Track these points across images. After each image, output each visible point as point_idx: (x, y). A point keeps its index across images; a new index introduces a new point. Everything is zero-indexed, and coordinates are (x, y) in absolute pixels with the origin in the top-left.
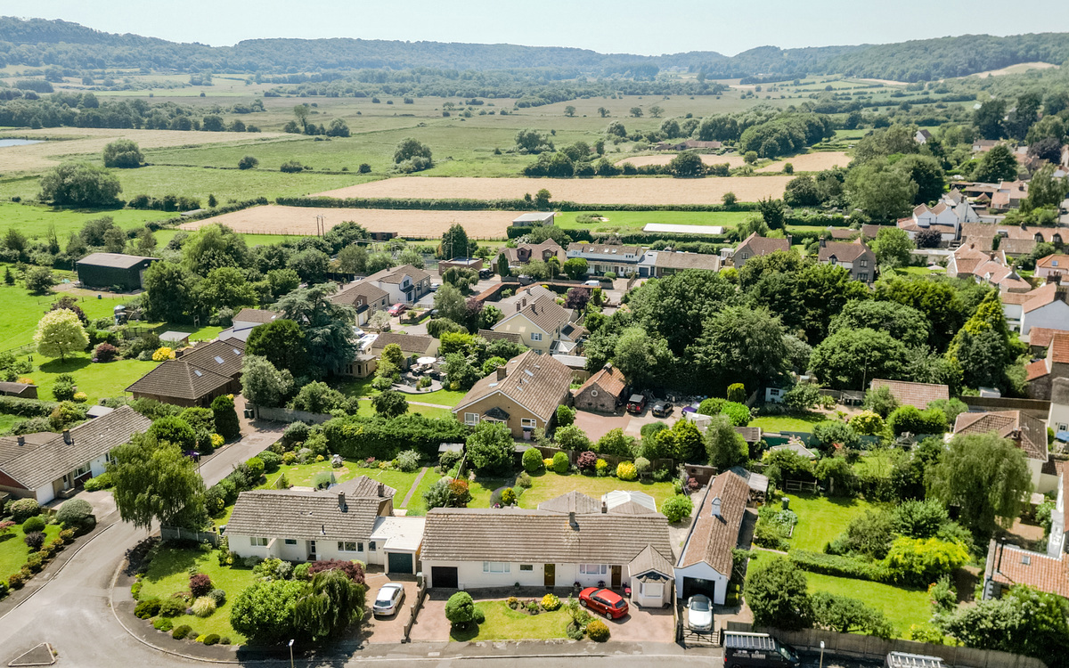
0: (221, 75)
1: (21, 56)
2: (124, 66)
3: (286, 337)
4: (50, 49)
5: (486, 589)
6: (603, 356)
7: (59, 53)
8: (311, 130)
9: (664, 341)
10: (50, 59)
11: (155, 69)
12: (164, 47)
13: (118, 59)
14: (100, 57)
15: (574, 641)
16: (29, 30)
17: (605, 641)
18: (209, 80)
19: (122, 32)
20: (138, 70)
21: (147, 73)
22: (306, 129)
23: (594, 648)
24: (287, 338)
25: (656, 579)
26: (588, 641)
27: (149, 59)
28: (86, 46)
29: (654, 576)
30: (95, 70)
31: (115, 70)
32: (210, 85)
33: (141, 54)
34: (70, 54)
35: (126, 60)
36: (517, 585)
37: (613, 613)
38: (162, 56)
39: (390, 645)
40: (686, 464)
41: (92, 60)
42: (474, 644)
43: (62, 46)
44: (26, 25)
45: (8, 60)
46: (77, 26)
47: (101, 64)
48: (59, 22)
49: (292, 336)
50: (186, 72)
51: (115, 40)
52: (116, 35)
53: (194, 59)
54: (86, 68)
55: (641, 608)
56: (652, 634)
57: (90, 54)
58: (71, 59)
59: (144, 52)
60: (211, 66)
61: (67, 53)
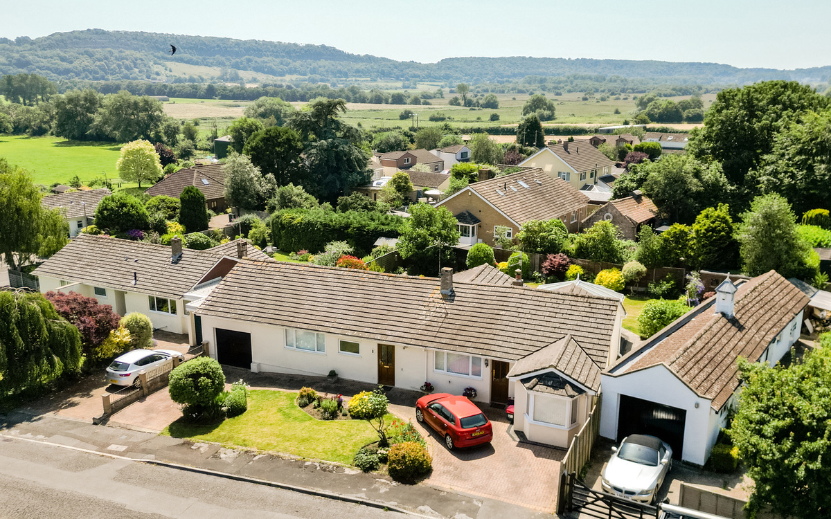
0: (425, 83)
1: (295, 69)
2: (360, 76)
3: (280, 143)
4: (314, 65)
5: (288, 375)
6: (634, 185)
7: (320, 67)
8: (469, 103)
9: (716, 166)
10: (314, 71)
11: (381, 79)
12: (389, 64)
13: (358, 71)
14: (346, 70)
15: (358, 471)
16: (303, 52)
17: (413, 483)
18: (415, 84)
19: (362, 54)
20: (369, 79)
21: (375, 81)
22: (465, 103)
23: (383, 490)
24: (279, 145)
25: (555, 388)
26: (382, 476)
27: (378, 72)
28: (337, 62)
29: (553, 380)
30: (342, 79)
31: (354, 79)
32: (415, 88)
33: (372, 68)
34: (327, 68)
35: (362, 72)
36: (333, 374)
37: (455, 436)
38: (386, 69)
39: (76, 423)
40: (702, 271)
41: (340, 72)
42: (189, 444)
43: (322, 62)
44: (302, 48)
45: (287, 72)
46: (334, 49)
47: (346, 75)
48: (323, 46)
49: (285, 143)
50: (401, 80)
51: (357, 59)
52: (359, 55)
53: (408, 71)
54: (336, 77)
55: (524, 441)
56: (516, 489)
57: (339, 67)
58: (327, 71)
59: (375, 67)
60: (419, 76)
61: (325, 67)
